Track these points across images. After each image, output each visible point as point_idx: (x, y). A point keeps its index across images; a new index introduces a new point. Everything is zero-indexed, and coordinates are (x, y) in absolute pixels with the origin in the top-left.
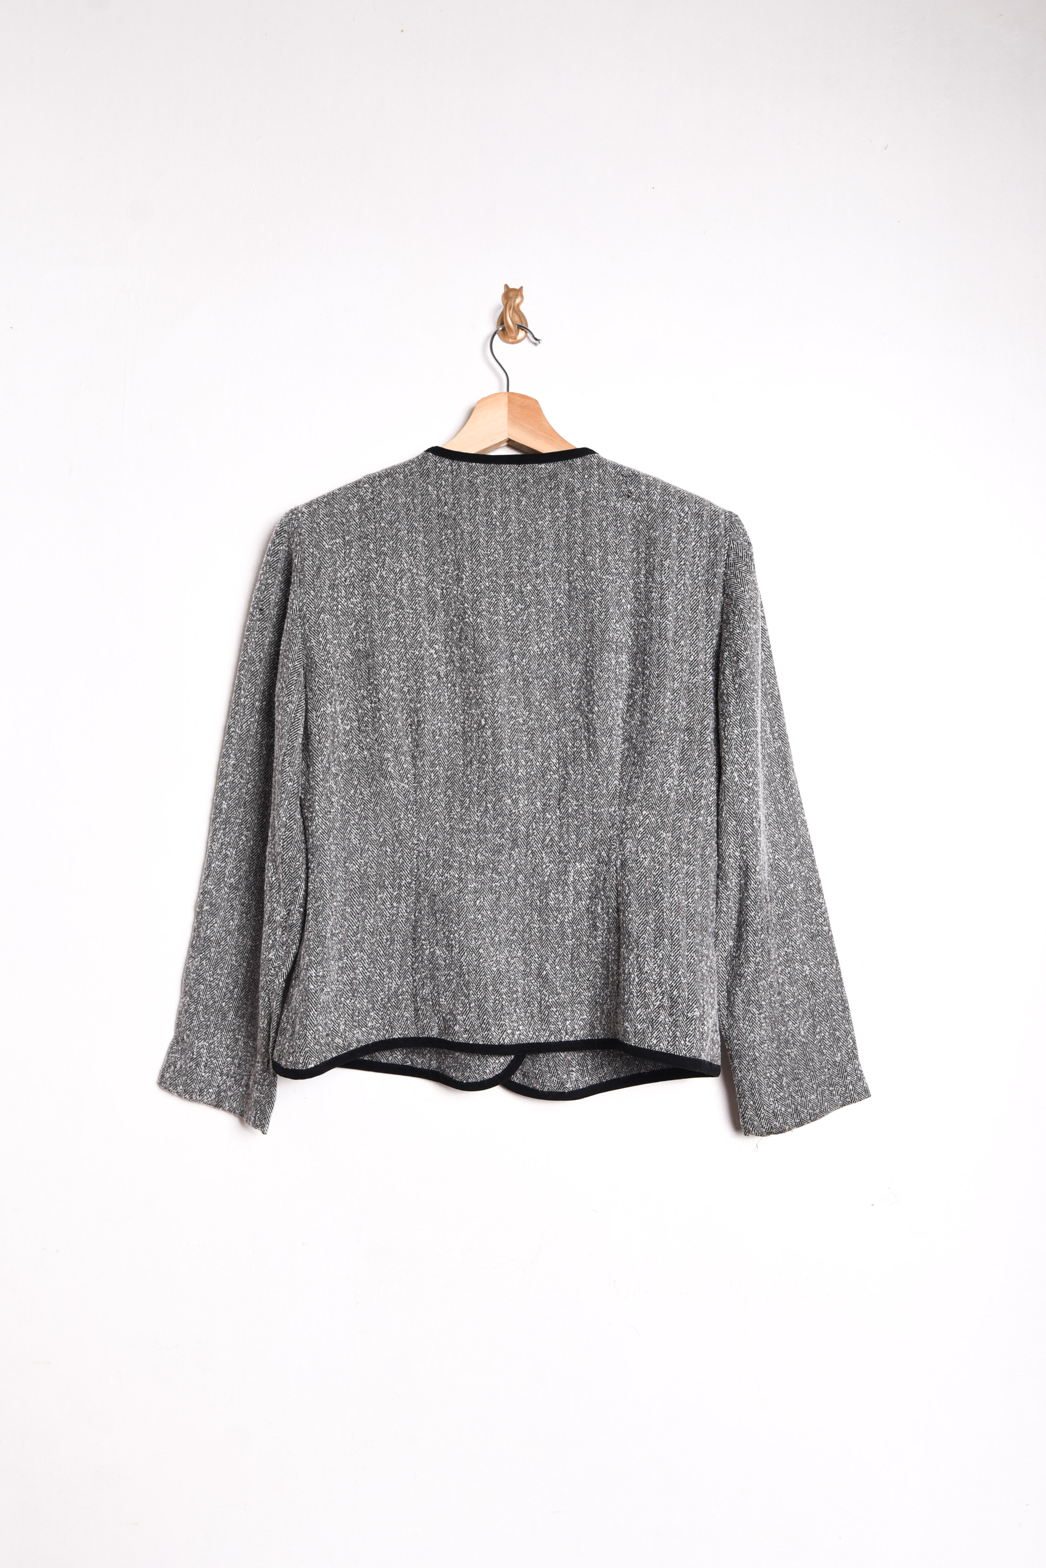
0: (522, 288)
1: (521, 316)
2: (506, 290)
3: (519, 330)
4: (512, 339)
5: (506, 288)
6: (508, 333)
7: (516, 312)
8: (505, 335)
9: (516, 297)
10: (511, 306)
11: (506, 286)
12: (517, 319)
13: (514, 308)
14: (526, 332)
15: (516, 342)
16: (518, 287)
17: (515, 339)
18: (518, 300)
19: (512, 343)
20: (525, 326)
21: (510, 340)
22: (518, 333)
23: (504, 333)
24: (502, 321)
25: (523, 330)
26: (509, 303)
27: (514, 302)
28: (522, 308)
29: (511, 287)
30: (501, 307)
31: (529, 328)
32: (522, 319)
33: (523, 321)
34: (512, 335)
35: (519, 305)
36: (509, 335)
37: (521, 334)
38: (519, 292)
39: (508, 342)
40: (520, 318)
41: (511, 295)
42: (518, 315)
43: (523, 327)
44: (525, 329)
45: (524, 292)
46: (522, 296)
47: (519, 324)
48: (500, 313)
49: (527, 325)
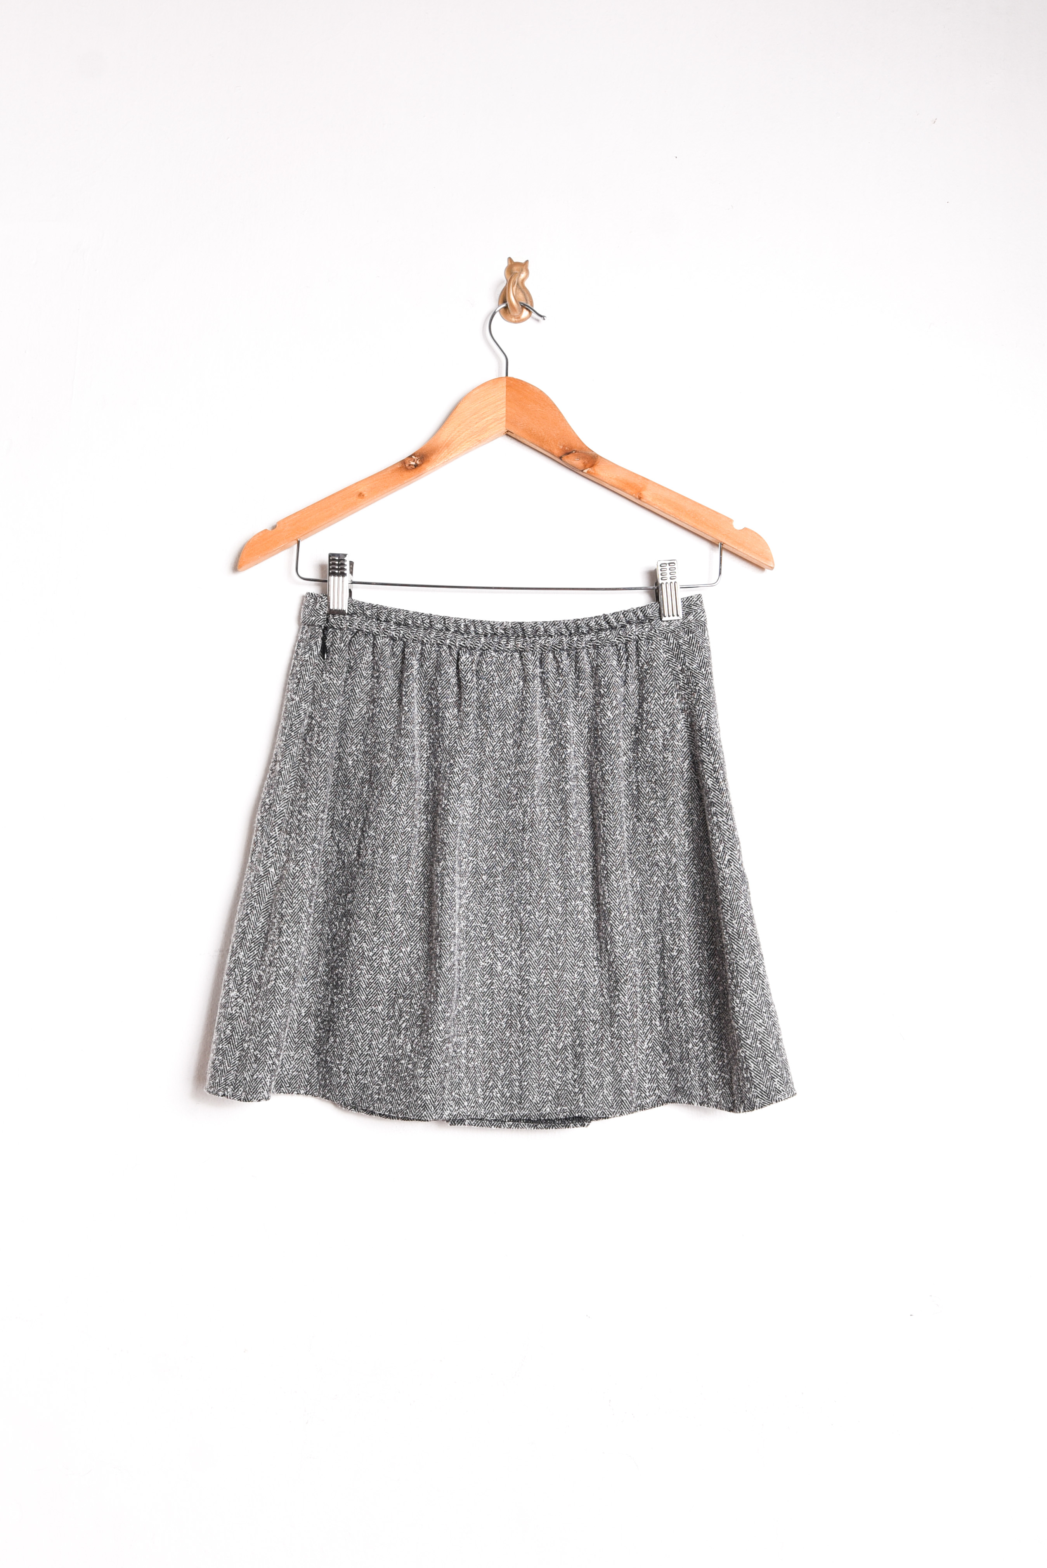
0: (527, 261)
1: (526, 293)
2: (510, 264)
3: (522, 310)
4: (515, 318)
5: (509, 262)
6: (511, 312)
7: (520, 288)
8: (507, 313)
9: (521, 271)
10: (515, 282)
11: (510, 259)
12: (521, 296)
13: (518, 284)
14: (529, 311)
15: (520, 321)
16: (523, 261)
17: (519, 318)
18: (523, 276)
19: (515, 322)
20: (529, 305)
21: (513, 319)
22: (521, 312)
23: (506, 311)
24: (504, 299)
25: (527, 309)
26: (513, 279)
27: (518, 278)
28: (527, 284)
29: (515, 260)
30: (503, 282)
31: (534, 308)
32: (527, 296)
33: (528, 299)
34: (516, 314)
35: (523, 281)
36: (512, 313)
37: (525, 313)
38: (524, 266)
39: (512, 322)
40: (524, 295)
41: (515, 269)
42: (522, 292)
43: (527, 306)
44: (530, 309)
45: (530, 267)
46: (527, 271)
47: (525, 303)
48: (503, 289)
49: (532, 305)
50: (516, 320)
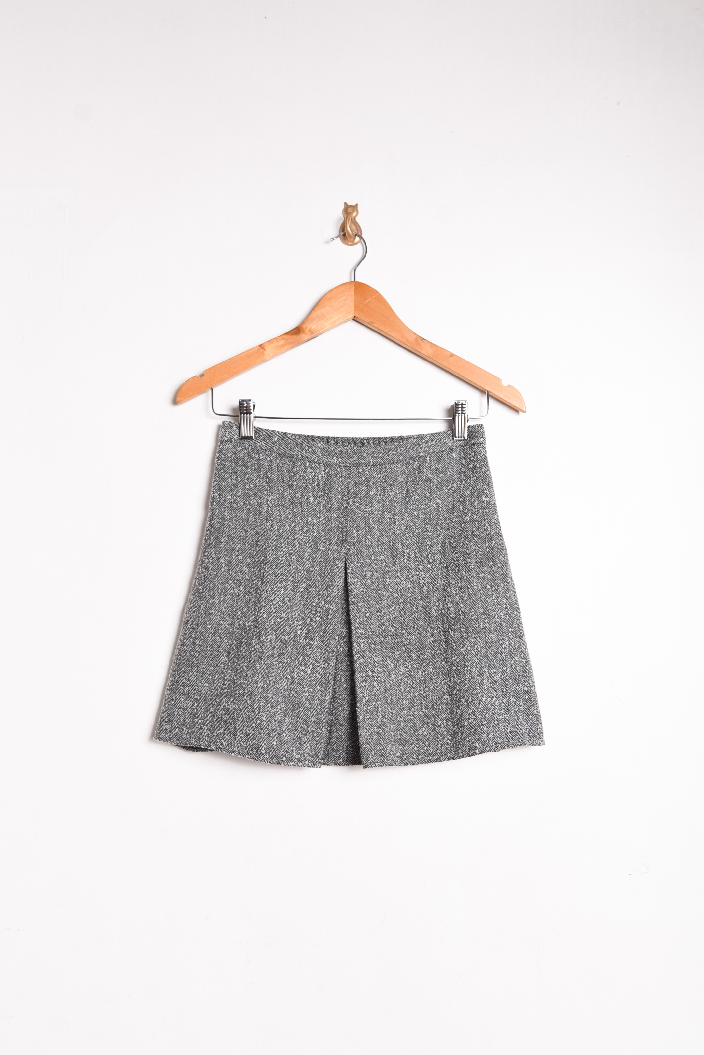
0: (357, 205)
1: (357, 225)
2: (346, 206)
4: (351, 242)
6: (348, 239)
7: (353, 223)
8: (345, 239)
9: (353, 211)
10: (350, 218)
11: (346, 204)
12: (354, 227)
13: (351, 220)
14: (360, 238)
15: (354, 244)
16: (354, 204)
17: (353, 242)
18: (354, 214)
19: (351, 245)
20: (360, 234)
21: (350, 243)
22: (355, 238)
23: (345, 238)
24: (343, 229)
25: (358, 237)
26: (347, 218)
27: (352, 216)
28: (358, 219)
29: (349, 204)
30: (342, 219)
31: (363, 237)
33: (359, 229)
34: (351, 240)
35: (355, 217)
37: (357, 239)
38: (355, 207)
39: (348, 244)
40: (356, 227)
41: (349, 210)
42: (355, 225)
44: (361, 238)
46: (357, 211)
47: (356, 234)
48: (342, 224)
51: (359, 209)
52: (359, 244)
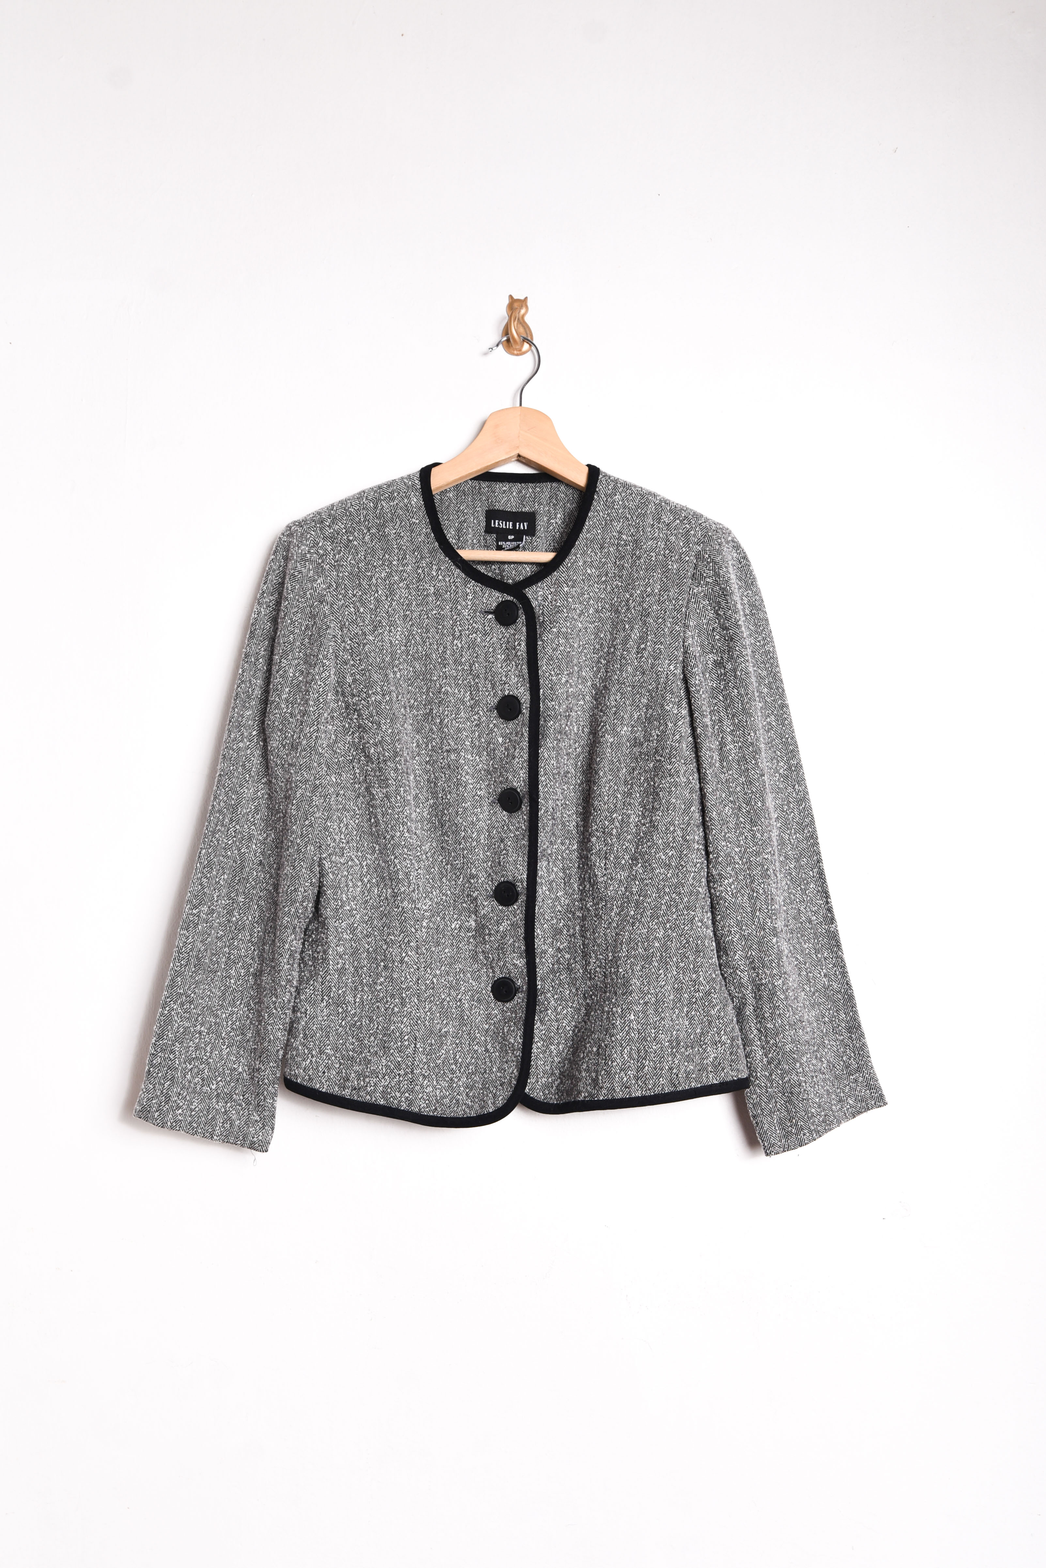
0: (526, 298)
1: (526, 327)
2: (511, 300)
3: (523, 344)
6: (513, 345)
7: (521, 323)
8: (509, 346)
9: (521, 307)
10: (516, 318)
11: (511, 297)
12: (521, 330)
13: (518, 319)
14: (530, 345)
15: (521, 353)
16: (522, 298)
17: (520, 350)
18: (523, 311)
19: (517, 355)
20: (529, 338)
21: (515, 352)
22: (522, 346)
23: (509, 344)
24: (506, 331)
25: (528, 343)
26: (514, 314)
27: (519, 313)
28: (527, 319)
29: (515, 297)
30: (505, 318)
31: (534, 342)
32: (527, 330)
33: (528, 332)
34: (517, 347)
35: (523, 316)
36: (514, 347)
37: (526, 346)
38: (523, 302)
39: (513, 354)
40: (525, 329)
41: (516, 306)
42: (523, 326)
43: (527, 340)
44: (531, 343)
45: (529, 303)
46: (527, 308)
47: (525, 336)
48: (505, 325)
49: (532, 338)
50: (518, 352)
51: (529, 304)
52: (529, 354)
